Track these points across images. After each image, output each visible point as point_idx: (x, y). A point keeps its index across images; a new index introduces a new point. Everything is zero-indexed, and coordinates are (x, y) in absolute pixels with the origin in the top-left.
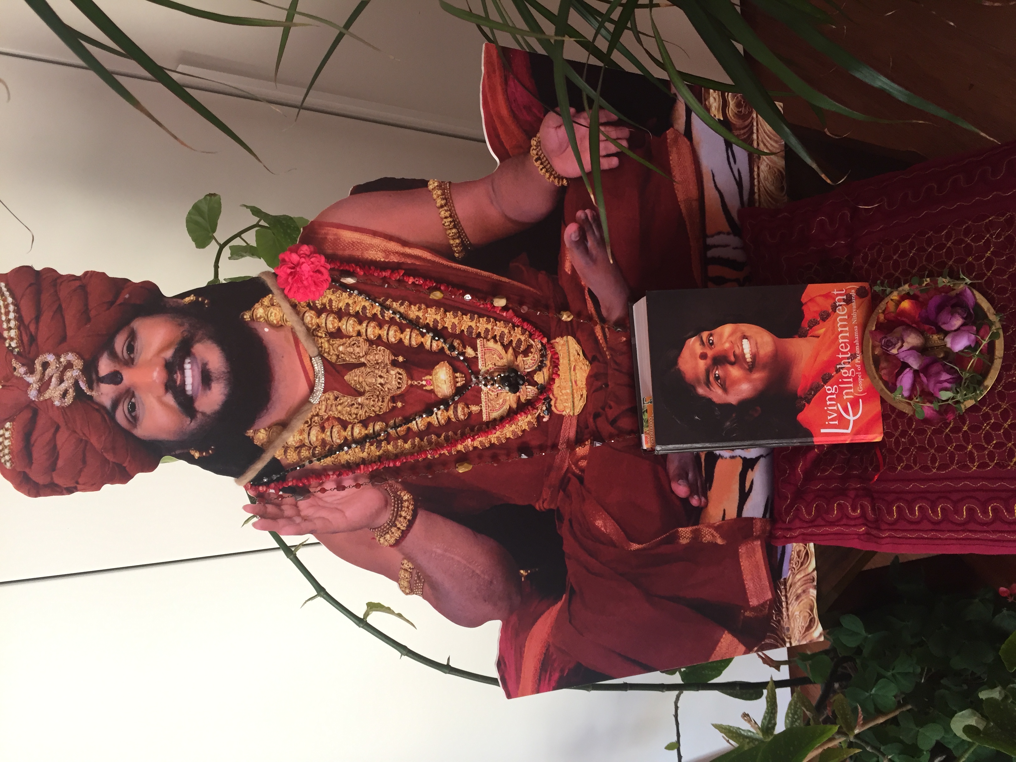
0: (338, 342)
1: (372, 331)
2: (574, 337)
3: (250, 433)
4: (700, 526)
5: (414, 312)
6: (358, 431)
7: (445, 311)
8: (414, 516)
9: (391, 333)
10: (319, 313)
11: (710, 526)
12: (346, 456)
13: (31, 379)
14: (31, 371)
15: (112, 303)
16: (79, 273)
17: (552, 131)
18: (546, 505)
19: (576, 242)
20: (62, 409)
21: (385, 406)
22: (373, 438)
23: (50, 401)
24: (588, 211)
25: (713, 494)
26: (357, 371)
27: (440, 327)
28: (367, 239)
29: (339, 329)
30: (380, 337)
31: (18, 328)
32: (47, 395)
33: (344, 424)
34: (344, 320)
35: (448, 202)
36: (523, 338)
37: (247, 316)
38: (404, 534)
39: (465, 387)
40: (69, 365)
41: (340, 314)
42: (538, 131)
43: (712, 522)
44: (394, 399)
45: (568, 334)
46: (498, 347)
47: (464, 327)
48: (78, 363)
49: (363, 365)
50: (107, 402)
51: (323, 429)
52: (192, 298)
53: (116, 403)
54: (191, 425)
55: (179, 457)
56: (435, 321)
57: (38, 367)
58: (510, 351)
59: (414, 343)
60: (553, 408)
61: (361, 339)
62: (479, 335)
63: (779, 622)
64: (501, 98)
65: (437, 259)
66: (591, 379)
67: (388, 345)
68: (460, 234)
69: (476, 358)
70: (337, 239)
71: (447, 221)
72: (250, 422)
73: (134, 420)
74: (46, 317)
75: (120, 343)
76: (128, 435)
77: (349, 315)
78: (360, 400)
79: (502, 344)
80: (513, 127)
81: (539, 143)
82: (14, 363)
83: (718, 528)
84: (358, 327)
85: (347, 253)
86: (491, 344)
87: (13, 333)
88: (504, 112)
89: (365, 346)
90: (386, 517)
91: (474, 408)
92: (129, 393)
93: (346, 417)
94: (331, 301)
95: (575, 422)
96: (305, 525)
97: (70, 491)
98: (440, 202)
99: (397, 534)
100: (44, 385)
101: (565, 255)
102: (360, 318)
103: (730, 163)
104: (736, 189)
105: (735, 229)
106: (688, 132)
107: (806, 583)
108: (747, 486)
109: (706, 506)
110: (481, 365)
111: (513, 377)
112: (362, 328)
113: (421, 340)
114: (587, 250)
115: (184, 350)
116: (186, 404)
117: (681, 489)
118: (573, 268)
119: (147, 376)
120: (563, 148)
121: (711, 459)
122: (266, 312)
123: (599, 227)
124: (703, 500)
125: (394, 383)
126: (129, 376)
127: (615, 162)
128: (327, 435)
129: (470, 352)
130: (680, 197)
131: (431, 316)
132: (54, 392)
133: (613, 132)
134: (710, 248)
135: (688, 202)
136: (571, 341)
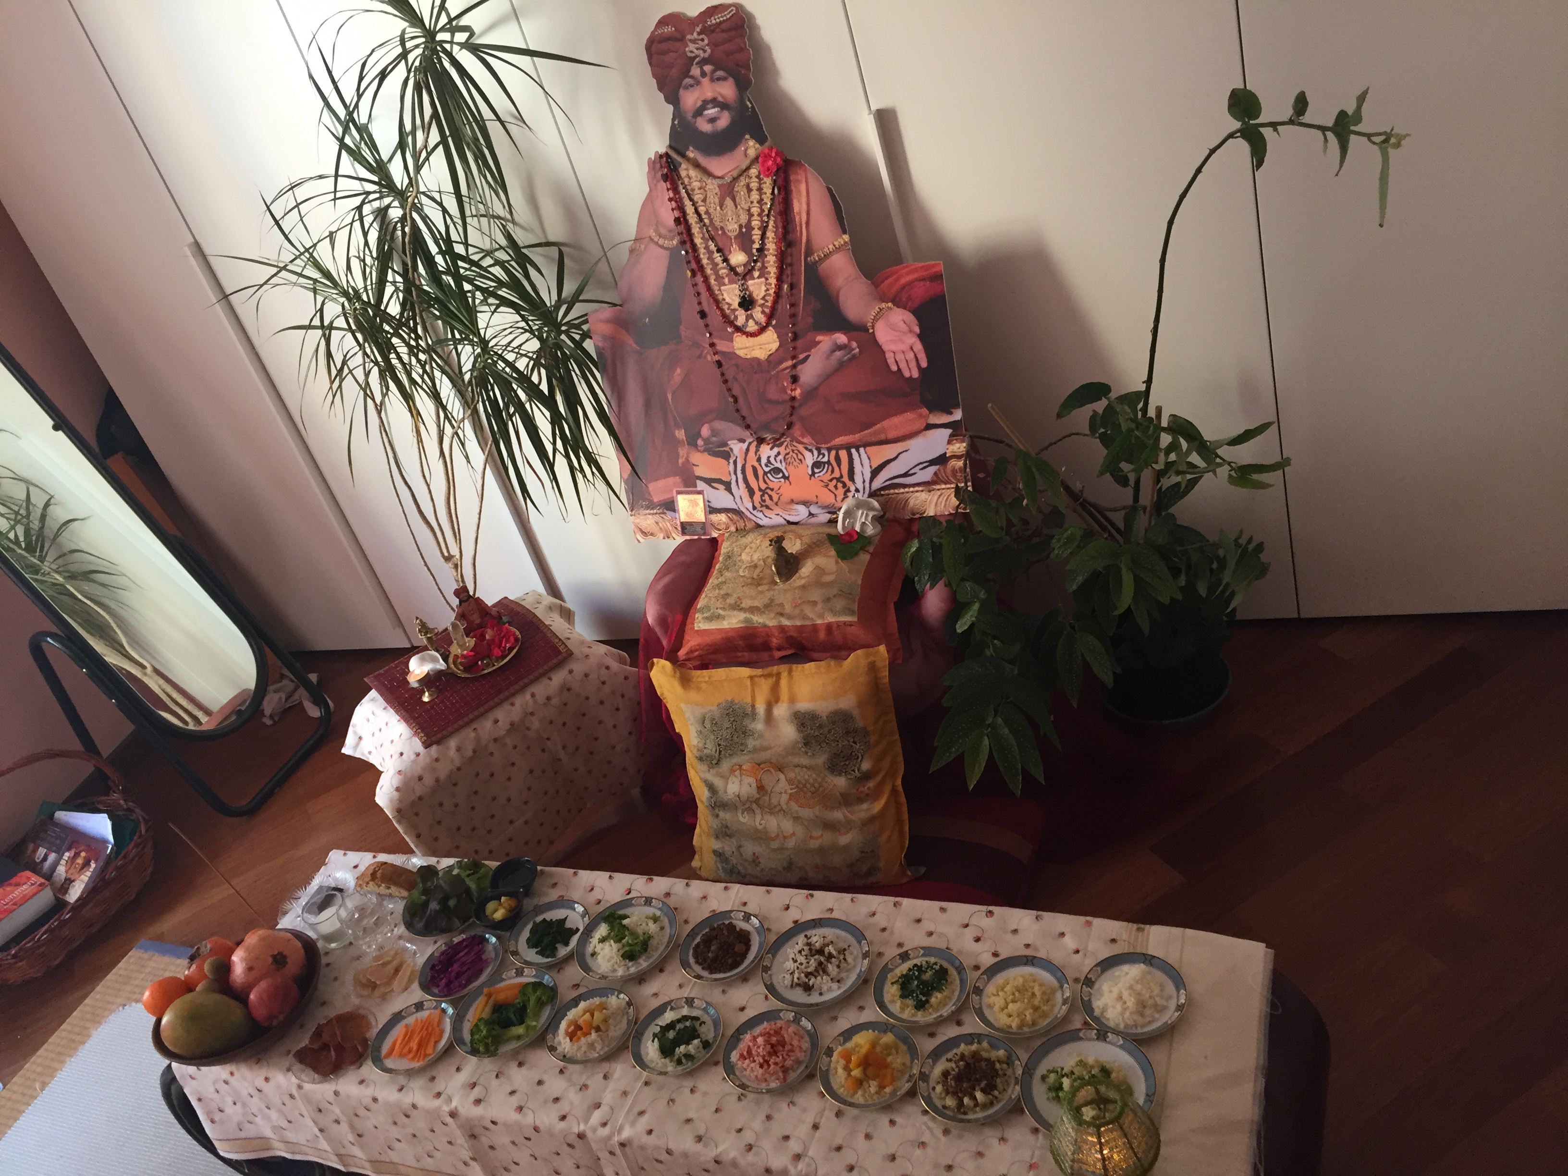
0: (745, 190)
1: (755, 210)
2: (780, 346)
3: (691, 148)
4: (687, 446)
5: (770, 235)
6: (702, 209)
7: (776, 256)
9: (757, 222)
10: (758, 177)
11: (688, 454)
12: (688, 204)
13: (695, 34)
14: (699, 34)
15: (738, 65)
17: (900, 318)
18: (683, 333)
19: (836, 344)
20: (685, 53)
21: (718, 224)
22: (701, 220)
23: (687, 46)
24: (857, 350)
25: (706, 457)
26: (732, 204)
27: (766, 252)
28: (804, 200)
29: (752, 190)
30: (753, 215)
31: (717, 23)
32: (690, 44)
33: (704, 200)
34: (757, 193)
35: (838, 249)
37: (747, 136)
38: (657, 243)
39: (736, 274)
41: (760, 189)
42: (898, 307)
43: (691, 455)
44: (722, 228)
45: (780, 341)
46: (763, 293)
47: (769, 269)
48: (706, 55)
49: (736, 207)
50: (692, 73)
51: (700, 189)
52: (750, 106)
53: (692, 77)
54: (689, 116)
55: (674, 114)
56: (769, 250)
57: (701, 37)
58: (763, 302)
59: (754, 237)
60: (733, 337)
61: (749, 204)
62: (767, 279)
64: (912, 277)
65: (803, 247)
66: (757, 360)
68: (821, 260)
69: (754, 279)
70: (798, 181)
71: (826, 250)
72: (698, 148)
73: (687, 87)
74: (724, 35)
75: (720, 73)
76: (679, 86)
77: (761, 195)
78: (718, 208)
79: (765, 296)
80: (895, 289)
81: (891, 309)
82: (700, 26)
83: (687, 460)
85: (793, 188)
86: (764, 288)
87: (714, 22)
88: (903, 281)
89: (746, 207)
91: (726, 280)
92: (698, 83)
93: (708, 201)
94: (765, 182)
95: (731, 350)
96: (652, 187)
97: (650, 64)
98: (836, 244)
100: (694, 41)
101: (826, 335)
102: (760, 202)
103: (918, 465)
104: (902, 472)
105: (875, 473)
106: (930, 427)
107: (666, 531)
108: (715, 485)
109: (699, 451)
110: (750, 282)
111: (747, 303)
112: (755, 204)
113: (757, 241)
114: (833, 351)
115: (724, 106)
116: (699, 112)
117: (705, 431)
118: (819, 342)
119: (708, 90)
120: (892, 327)
121: (726, 456)
122: (751, 147)
123: (850, 360)
124: (702, 449)
125: (730, 228)
126: (705, 81)
127: (894, 368)
128: (697, 191)
129: (756, 274)
130: (885, 423)
131: (771, 246)
132: (691, 47)
133: (913, 364)
134: (858, 451)
135: (883, 430)
136: (776, 345)
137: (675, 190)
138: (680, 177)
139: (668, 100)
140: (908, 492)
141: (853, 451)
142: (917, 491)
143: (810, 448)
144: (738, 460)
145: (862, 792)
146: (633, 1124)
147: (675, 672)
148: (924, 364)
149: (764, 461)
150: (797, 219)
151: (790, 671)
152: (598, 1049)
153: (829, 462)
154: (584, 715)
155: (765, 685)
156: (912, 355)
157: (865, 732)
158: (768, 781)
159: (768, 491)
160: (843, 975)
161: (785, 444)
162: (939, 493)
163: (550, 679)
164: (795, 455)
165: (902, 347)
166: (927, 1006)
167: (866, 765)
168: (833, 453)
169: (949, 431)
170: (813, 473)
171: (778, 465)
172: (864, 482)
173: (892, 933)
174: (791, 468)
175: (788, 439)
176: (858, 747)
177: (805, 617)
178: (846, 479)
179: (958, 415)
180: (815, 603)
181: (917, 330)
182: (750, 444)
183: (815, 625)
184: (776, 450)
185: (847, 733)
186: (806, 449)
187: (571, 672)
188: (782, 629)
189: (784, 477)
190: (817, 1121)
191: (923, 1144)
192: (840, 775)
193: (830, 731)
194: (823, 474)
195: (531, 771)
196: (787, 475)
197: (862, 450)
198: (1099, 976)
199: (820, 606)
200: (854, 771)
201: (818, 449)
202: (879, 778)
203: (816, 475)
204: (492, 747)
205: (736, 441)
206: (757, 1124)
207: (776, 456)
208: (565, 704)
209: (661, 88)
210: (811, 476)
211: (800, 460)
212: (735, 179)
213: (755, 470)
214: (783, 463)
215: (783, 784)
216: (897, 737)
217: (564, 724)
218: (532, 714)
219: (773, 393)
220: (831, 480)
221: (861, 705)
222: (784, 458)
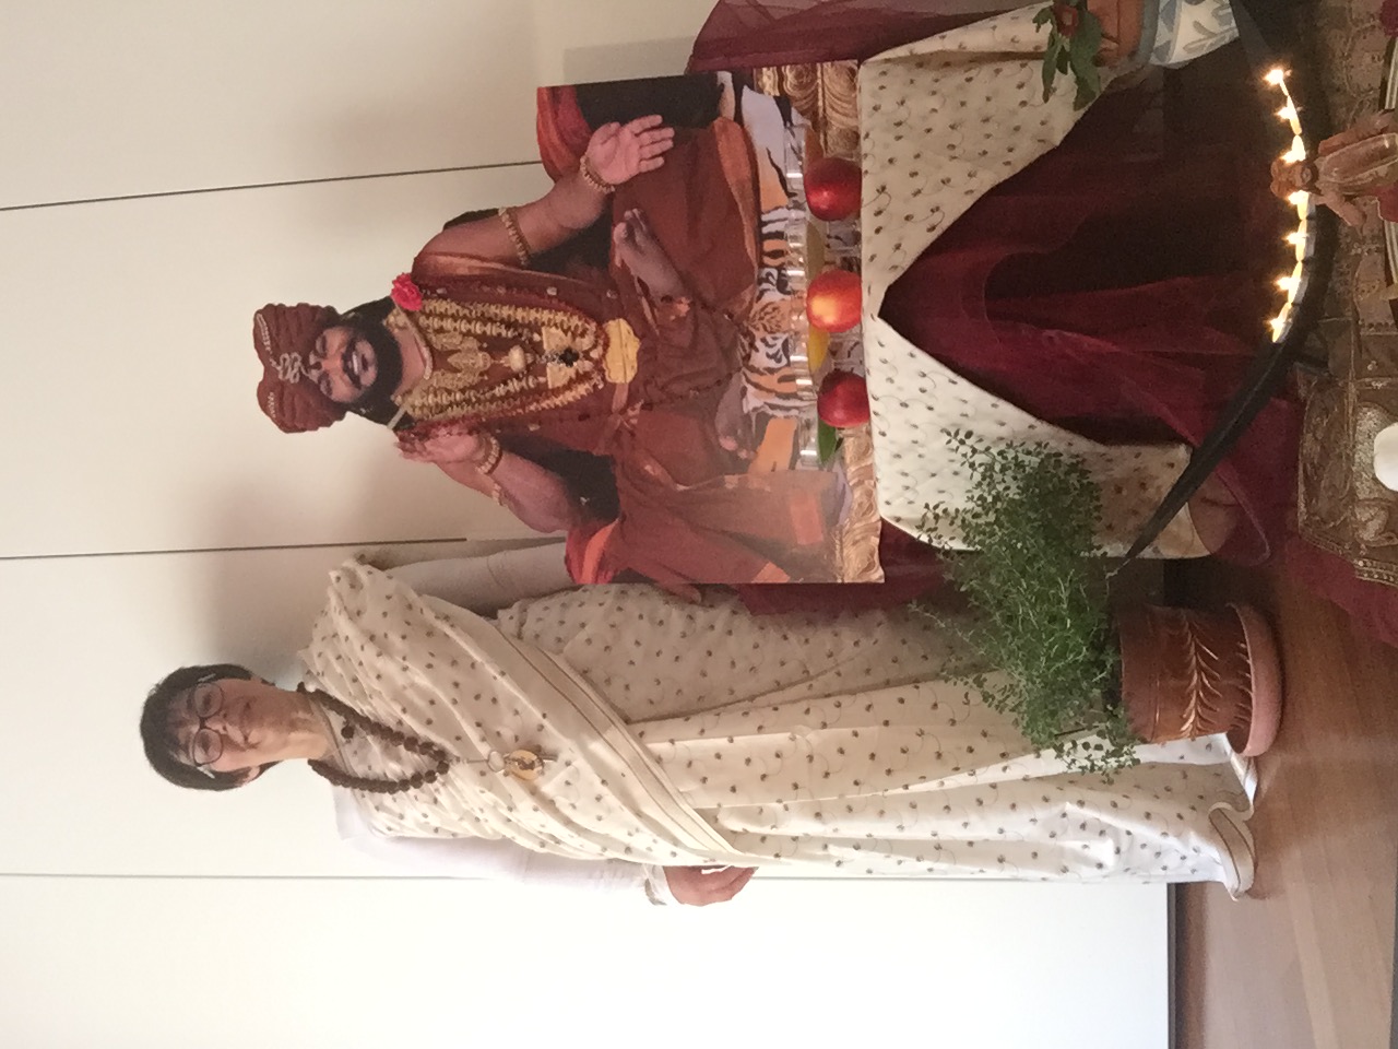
0: (441, 336)
1: (464, 326)
2: (625, 319)
3: (392, 397)
4: (748, 476)
5: (493, 310)
6: (458, 396)
7: (516, 308)
8: (500, 455)
9: (478, 327)
10: (428, 317)
11: (757, 475)
12: (451, 413)
15: (312, 321)
16: (295, 305)
17: (599, 147)
18: (601, 452)
19: (626, 239)
20: (295, 385)
21: (475, 379)
22: (468, 401)
23: (289, 380)
24: (635, 211)
26: (456, 355)
27: (512, 320)
28: (456, 260)
29: (442, 327)
30: (469, 331)
31: (271, 339)
33: (449, 392)
34: (445, 321)
35: (514, 223)
36: (580, 324)
39: (533, 364)
40: (296, 360)
42: (586, 149)
43: (760, 471)
44: (481, 374)
46: (560, 332)
47: (532, 319)
49: (459, 351)
50: (315, 380)
53: (320, 381)
55: (355, 412)
56: (509, 316)
58: (570, 334)
59: (494, 333)
60: (607, 377)
61: (457, 333)
62: (543, 324)
64: (552, 128)
65: (508, 269)
66: (640, 355)
67: (476, 336)
68: (525, 246)
69: (541, 342)
70: (436, 264)
71: (514, 239)
72: (393, 391)
73: (329, 390)
75: (318, 345)
76: (328, 400)
77: (448, 317)
78: (459, 375)
79: (563, 330)
80: (564, 151)
81: (587, 161)
82: (272, 361)
83: (767, 478)
84: (455, 324)
85: (444, 272)
86: (553, 330)
87: (268, 343)
88: (555, 139)
89: (460, 338)
90: (480, 455)
91: (542, 379)
92: (326, 375)
93: (449, 387)
94: (435, 308)
95: (627, 387)
98: (508, 224)
99: (489, 467)
102: (455, 318)
108: (803, 443)
109: (755, 458)
110: (545, 346)
111: (568, 357)
112: (457, 325)
113: (499, 331)
114: (634, 241)
115: (351, 347)
116: (355, 380)
117: (729, 444)
118: (623, 261)
119: (333, 364)
120: (610, 158)
121: (763, 418)
122: (396, 319)
123: (647, 223)
124: (752, 453)
125: (481, 363)
126: (325, 365)
127: (660, 161)
128: (438, 399)
129: (536, 337)
130: (731, 180)
133: (657, 134)
134: (766, 224)
135: (740, 183)
136: (622, 322)
137: (435, 426)
138: (421, 419)
142: (825, 142)
143: (757, 293)
144: (769, 401)
148: (658, 119)
149: (772, 364)
150: (477, 273)
156: (645, 135)
161: (751, 329)
162: (829, 110)
164: (768, 317)
165: (634, 148)
168: (767, 260)
169: (746, 89)
170: (793, 292)
171: (779, 343)
174: (783, 326)
175: (745, 323)
181: (614, 126)
182: (748, 381)
184: (758, 344)
197: (765, 218)
205: (744, 401)
207: (767, 345)
209: (328, 423)
211: (774, 309)
212: (429, 344)
213: (782, 379)
214: (778, 335)
219: (683, 338)
222: (771, 332)
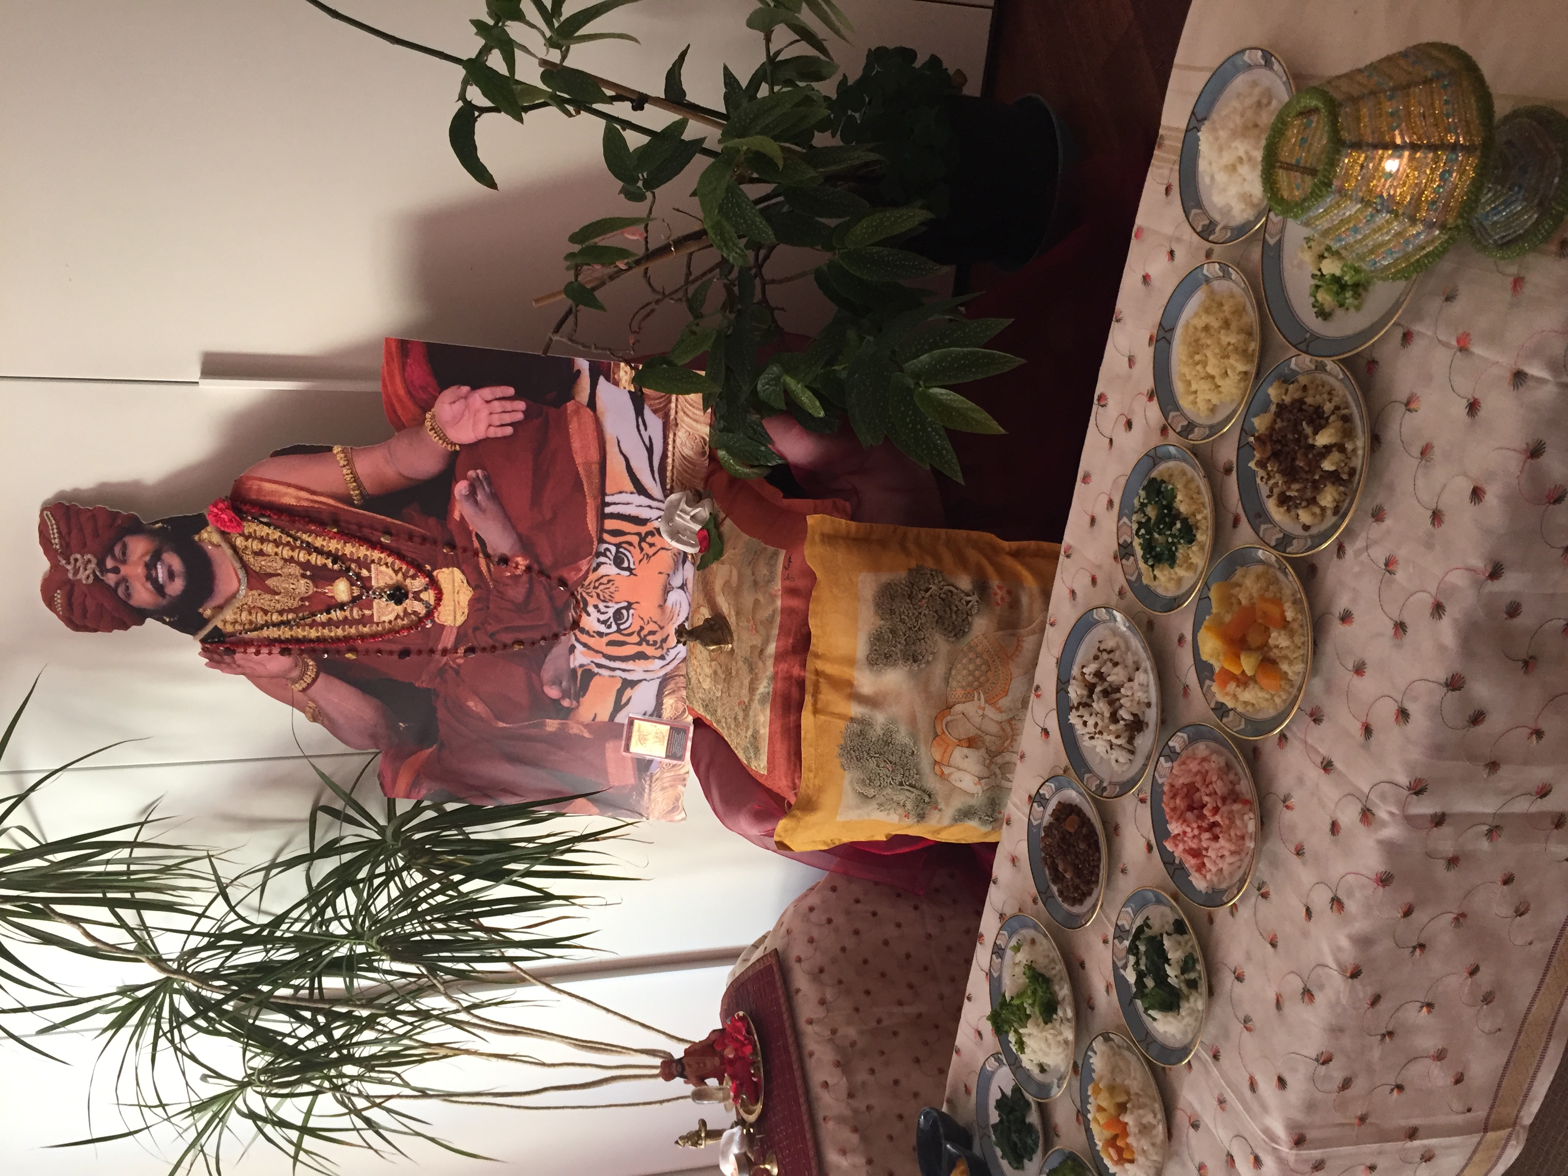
0: (260, 558)
1: (286, 553)
2: (459, 568)
3: (201, 610)
4: (569, 722)
5: (319, 542)
6: (276, 618)
7: (345, 543)
8: (317, 676)
9: (301, 555)
11: (578, 722)
12: (265, 633)
13: (69, 567)
14: (69, 563)
15: (111, 526)
17: (447, 407)
18: (424, 685)
19: (468, 496)
20: (87, 585)
21: (296, 604)
22: (286, 623)
23: (80, 580)
24: (479, 471)
25: (586, 700)
26: (275, 579)
27: (340, 553)
28: (283, 489)
29: (261, 550)
30: (292, 557)
31: (60, 538)
32: (78, 577)
33: (266, 612)
34: (265, 544)
35: (350, 462)
37: (196, 538)
38: (309, 686)
39: (359, 597)
40: (89, 561)
41: (262, 540)
42: (432, 406)
43: (581, 719)
44: (302, 599)
45: (454, 566)
46: (390, 571)
47: (361, 555)
48: (94, 560)
50: (112, 584)
51: (250, 614)
52: (160, 525)
53: (118, 584)
54: (164, 602)
55: (157, 619)
56: (337, 549)
57: (72, 561)
58: (400, 575)
59: (319, 563)
60: (437, 620)
61: (278, 558)
62: (373, 561)
63: (639, 802)
64: (398, 379)
65: (340, 505)
66: (472, 603)
67: (299, 563)
68: (360, 486)
69: (370, 578)
70: (260, 490)
71: (348, 478)
72: (201, 603)
73: (129, 596)
74: (74, 532)
75: (117, 550)
76: (126, 604)
77: (269, 541)
78: (277, 597)
79: (393, 570)
80: (409, 404)
81: (433, 417)
82: (60, 558)
83: (586, 726)
84: (276, 550)
85: (268, 498)
86: (383, 568)
87: (57, 541)
88: (402, 392)
89: (281, 563)
90: (295, 674)
91: (367, 612)
92: (124, 580)
93: (266, 608)
94: (255, 531)
95: (455, 631)
96: (239, 670)
97: (95, 631)
98: (342, 463)
99: (305, 685)
100: (76, 571)
101: (454, 505)
102: (277, 543)
103: (639, 430)
104: (645, 454)
105: (641, 490)
106: (592, 403)
107: (675, 780)
108: (624, 700)
109: (577, 707)
110: (374, 583)
111: (398, 594)
112: (279, 550)
113: (324, 561)
114: (476, 502)
115: (156, 557)
116: (159, 589)
117: (553, 692)
118: (462, 517)
119: (135, 570)
120: (457, 420)
121: (588, 675)
122: (209, 536)
123: (490, 484)
124: (575, 703)
125: (303, 589)
126: (124, 570)
127: (509, 430)
128: (253, 618)
129: (364, 573)
130: (579, 460)
131: (333, 545)
132: (82, 576)
133: (508, 405)
134: (609, 504)
135: (587, 464)
136: (457, 572)
137: (249, 643)
138: (232, 635)
139: (141, 622)
140: (674, 454)
141: (608, 510)
142: (674, 441)
143: (594, 565)
144: (596, 661)
145: (1002, 599)
146: (1265, 1108)
147: (794, 816)
148: (510, 391)
149: (602, 628)
150: (305, 504)
151: (817, 656)
152: (1154, 1122)
153: (618, 546)
154: (865, 962)
155: (828, 695)
156: (496, 404)
157: (916, 573)
158: (964, 730)
159: (642, 634)
160: (1130, 659)
161: (584, 594)
162: (681, 414)
163: (798, 991)
164: (602, 587)
165: (484, 414)
166: (1191, 521)
167: (965, 583)
168: (606, 537)
169: (602, 379)
170: (629, 569)
171: (611, 612)
172: (650, 507)
173: (1099, 567)
174: (617, 597)
175: (580, 590)
176: (934, 587)
177: (770, 620)
178: (643, 530)
179: (583, 364)
180: (757, 602)
181: (465, 389)
182: (577, 640)
183: (783, 610)
184: (591, 609)
185: (910, 597)
186: (595, 570)
187: (799, 960)
188: (779, 657)
189: (628, 607)
190: (1319, 760)
191: (1390, 564)
192: (970, 624)
193: (903, 621)
194: (632, 557)
195: (917, 1061)
196: (625, 604)
197: (608, 499)
198: (1205, 213)
199: (761, 598)
200: (968, 602)
201: (599, 554)
202: (990, 570)
203: (632, 566)
204: (860, 1104)
205: (572, 657)
206: (1305, 875)
207: (599, 611)
208: (840, 982)
209: (126, 627)
210: (631, 574)
211: (609, 581)
212: (245, 566)
213: (611, 643)
214: (610, 604)
215: (970, 708)
216: (943, 532)
217: (868, 993)
218: (834, 1032)
219: (517, 593)
220: (642, 549)
221: (875, 567)
222: (604, 601)
